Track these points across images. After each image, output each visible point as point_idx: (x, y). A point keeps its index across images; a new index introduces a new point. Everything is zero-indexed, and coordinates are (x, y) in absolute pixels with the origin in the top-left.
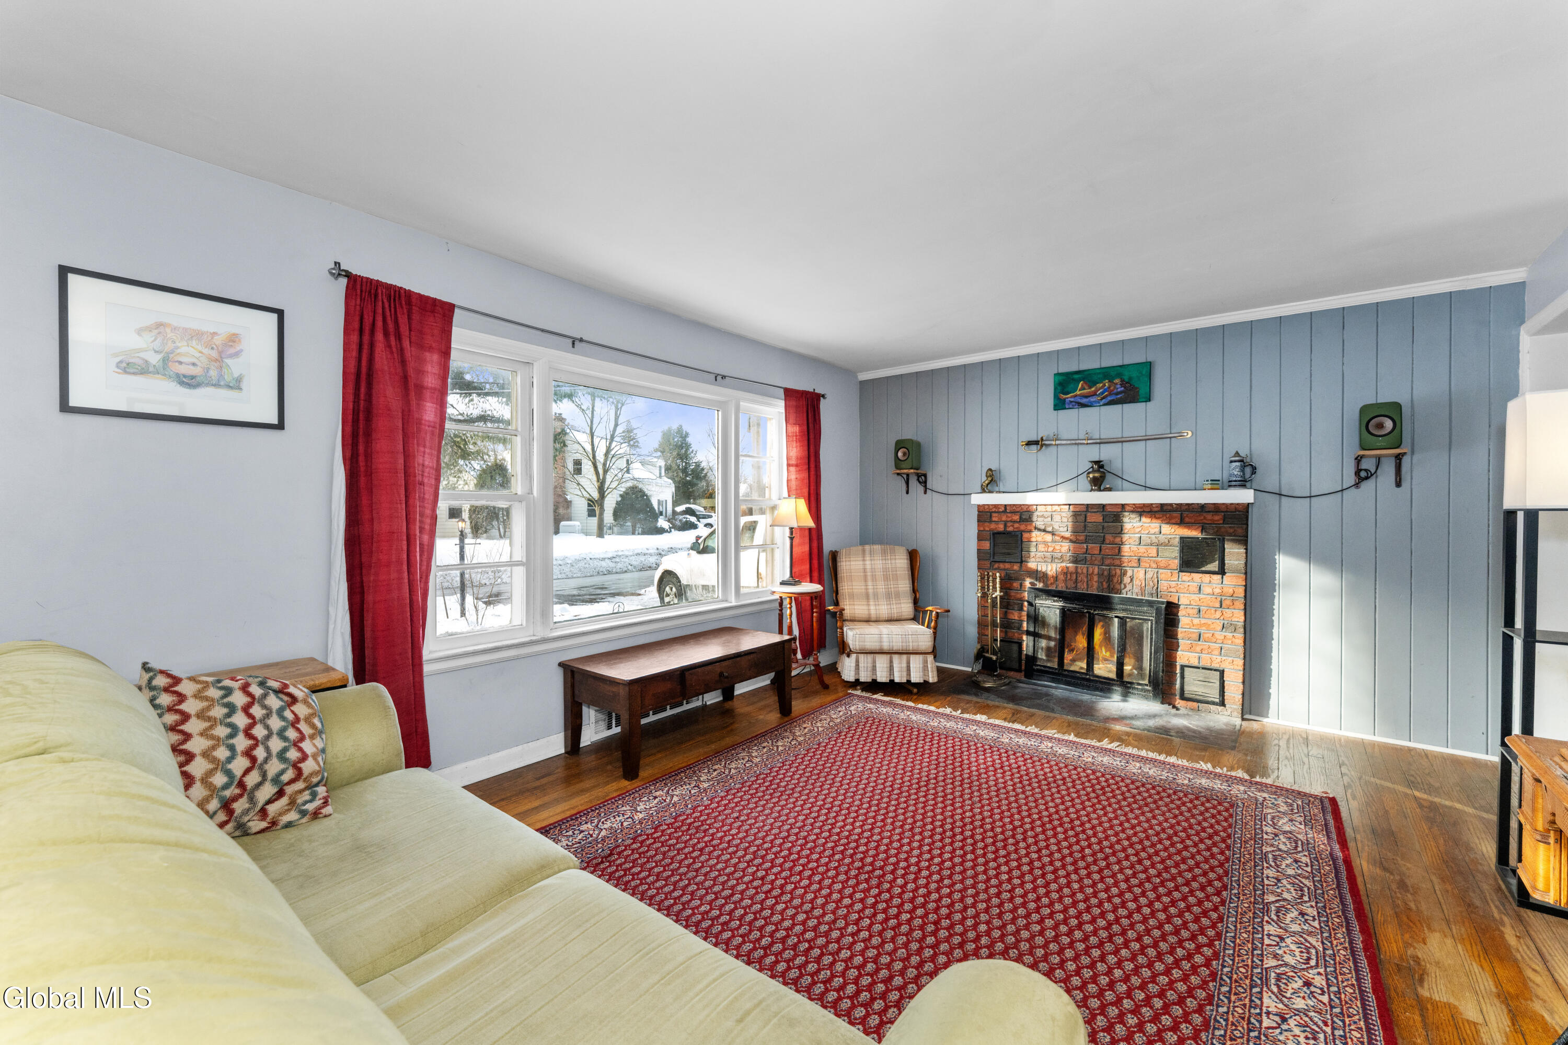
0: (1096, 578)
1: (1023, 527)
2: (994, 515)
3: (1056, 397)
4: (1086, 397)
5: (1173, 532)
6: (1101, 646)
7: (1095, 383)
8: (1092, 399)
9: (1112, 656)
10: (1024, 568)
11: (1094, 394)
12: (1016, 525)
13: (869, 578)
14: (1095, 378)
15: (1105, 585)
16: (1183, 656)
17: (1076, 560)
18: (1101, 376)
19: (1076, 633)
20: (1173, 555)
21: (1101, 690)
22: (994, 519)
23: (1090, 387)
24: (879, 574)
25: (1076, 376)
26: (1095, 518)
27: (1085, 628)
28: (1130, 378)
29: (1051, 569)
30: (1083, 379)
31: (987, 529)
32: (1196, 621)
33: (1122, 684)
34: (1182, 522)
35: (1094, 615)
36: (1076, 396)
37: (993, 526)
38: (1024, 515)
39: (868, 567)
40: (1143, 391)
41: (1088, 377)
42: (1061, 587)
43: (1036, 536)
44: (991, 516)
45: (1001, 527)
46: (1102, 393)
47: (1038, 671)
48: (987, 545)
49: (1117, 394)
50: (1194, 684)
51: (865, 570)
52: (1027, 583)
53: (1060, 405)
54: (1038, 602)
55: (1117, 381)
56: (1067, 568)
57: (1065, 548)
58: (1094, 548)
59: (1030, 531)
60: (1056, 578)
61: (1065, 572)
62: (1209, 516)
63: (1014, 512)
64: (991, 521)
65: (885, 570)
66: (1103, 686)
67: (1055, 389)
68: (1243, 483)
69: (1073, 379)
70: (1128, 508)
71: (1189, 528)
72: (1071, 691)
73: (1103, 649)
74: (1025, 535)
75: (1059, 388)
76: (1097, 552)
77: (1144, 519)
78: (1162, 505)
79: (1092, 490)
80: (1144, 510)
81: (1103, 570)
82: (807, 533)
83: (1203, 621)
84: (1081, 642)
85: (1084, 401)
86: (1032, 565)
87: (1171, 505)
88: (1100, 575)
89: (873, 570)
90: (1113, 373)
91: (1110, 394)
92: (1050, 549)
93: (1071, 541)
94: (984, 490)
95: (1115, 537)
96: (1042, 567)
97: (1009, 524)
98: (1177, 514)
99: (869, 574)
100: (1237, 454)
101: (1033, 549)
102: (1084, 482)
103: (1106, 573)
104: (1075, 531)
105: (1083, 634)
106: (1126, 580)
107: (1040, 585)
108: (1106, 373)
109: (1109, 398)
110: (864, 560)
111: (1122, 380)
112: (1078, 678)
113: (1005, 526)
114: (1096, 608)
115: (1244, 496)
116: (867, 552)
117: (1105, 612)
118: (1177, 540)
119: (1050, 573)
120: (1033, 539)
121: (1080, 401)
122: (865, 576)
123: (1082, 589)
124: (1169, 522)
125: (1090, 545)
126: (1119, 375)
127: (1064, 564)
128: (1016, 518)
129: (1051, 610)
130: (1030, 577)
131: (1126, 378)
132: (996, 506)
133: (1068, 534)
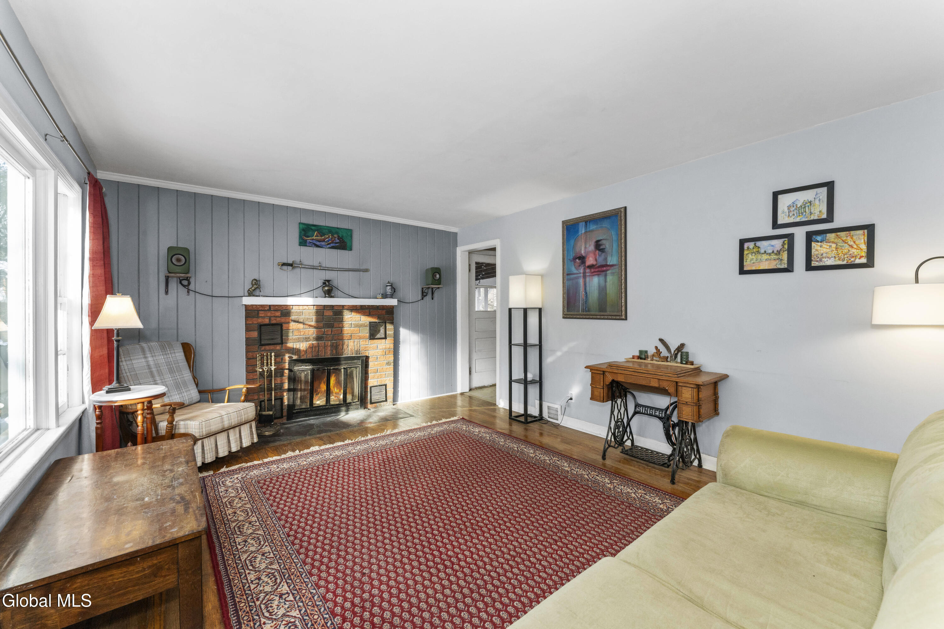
0: (329, 348)
1: (283, 320)
2: (260, 312)
3: (300, 237)
4: (319, 241)
5: (366, 320)
6: (334, 387)
7: (324, 235)
8: (323, 243)
9: (340, 391)
10: (284, 348)
11: (324, 241)
12: (278, 319)
13: (156, 374)
14: (324, 231)
15: (334, 352)
16: (372, 382)
17: (318, 338)
18: (327, 231)
19: (320, 383)
20: (366, 332)
21: (335, 412)
22: (260, 315)
23: (321, 236)
24: (164, 368)
25: (313, 228)
26: (329, 313)
27: (325, 379)
28: (342, 236)
29: (303, 346)
30: (317, 230)
31: (255, 322)
32: (376, 363)
33: (346, 405)
34: (369, 315)
35: (330, 369)
36: (313, 239)
37: (260, 320)
38: (285, 311)
39: (152, 363)
40: (348, 244)
41: (320, 230)
42: (309, 356)
43: (292, 325)
44: (258, 314)
45: (267, 321)
46: (328, 241)
47: (297, 413)
48: (255, 334)
49: (336, 243)
50: (376, 395)
51: (149, 367)
52: (287, 357)
53: (303, 243)
54: (296, 368)
55: (336, 236)
56: (313, 344)
57: (312, 332)
58: (328, 331)
59: (289, 323)
60: (306, 351)
61: (312, 347)
62: (380, 311)
63: (276, 310)
64: (258, 317)
65: (168, 364)
66: (336, 409)
67: (300, 233)
68: (392, 296)
69: (311, 229)
70: (346, 307)
71: (372, 317)
72: (318, 418)
73: (336, 389)
74: (285, 326)
75: (303, 232)
76: (330, 333)
77: (353, 313)
78: (361, 306)
79: (325, 297)
80: (354, 309)
81: (333, 343)
82: (105, 334)
83: (379, 362)
84: (323, 387)
85: (318, 243)
86: (290, 345)
87: (365, 306)
88: (332, 346)
89: (157, 365)
90: (334, 231)
91: (332, 243)
92: (302, 333)
93: (315, 327)
94: (251, 294)
95: (339, 324)
96: (297, 345)
97: (272, 319)
98: (367, 311)
99: (154, 370)
100: (389, 282)
101: (290, 334)
102: (320, 291)
103: (335, 345)
104: (317, 321)
105: (324, 383)
106: (345, 347)
107: (295, 357)
108: (331, 230)
109: (332, 245)
110: (145, 357)
111: (339, 236)
112: (322, 409)
113: (270, 320)
114: (331, 366)
115: (393, 302)
116: (147, 349)
117: (336, 367)
118: (368, 323)
119: (302, 349)
120: (291, 328)
121: (315, 242)
122: (151, 373)
123: (322, 355)
124: (364, 314)
125: (326, 330)
126: (337, 233)
127: (310, 342)
128: (278, 314)
129: (304, 371)
130: (289, 353)
131: (340, 236)
132: (262, 306)
133: (313, 323)
